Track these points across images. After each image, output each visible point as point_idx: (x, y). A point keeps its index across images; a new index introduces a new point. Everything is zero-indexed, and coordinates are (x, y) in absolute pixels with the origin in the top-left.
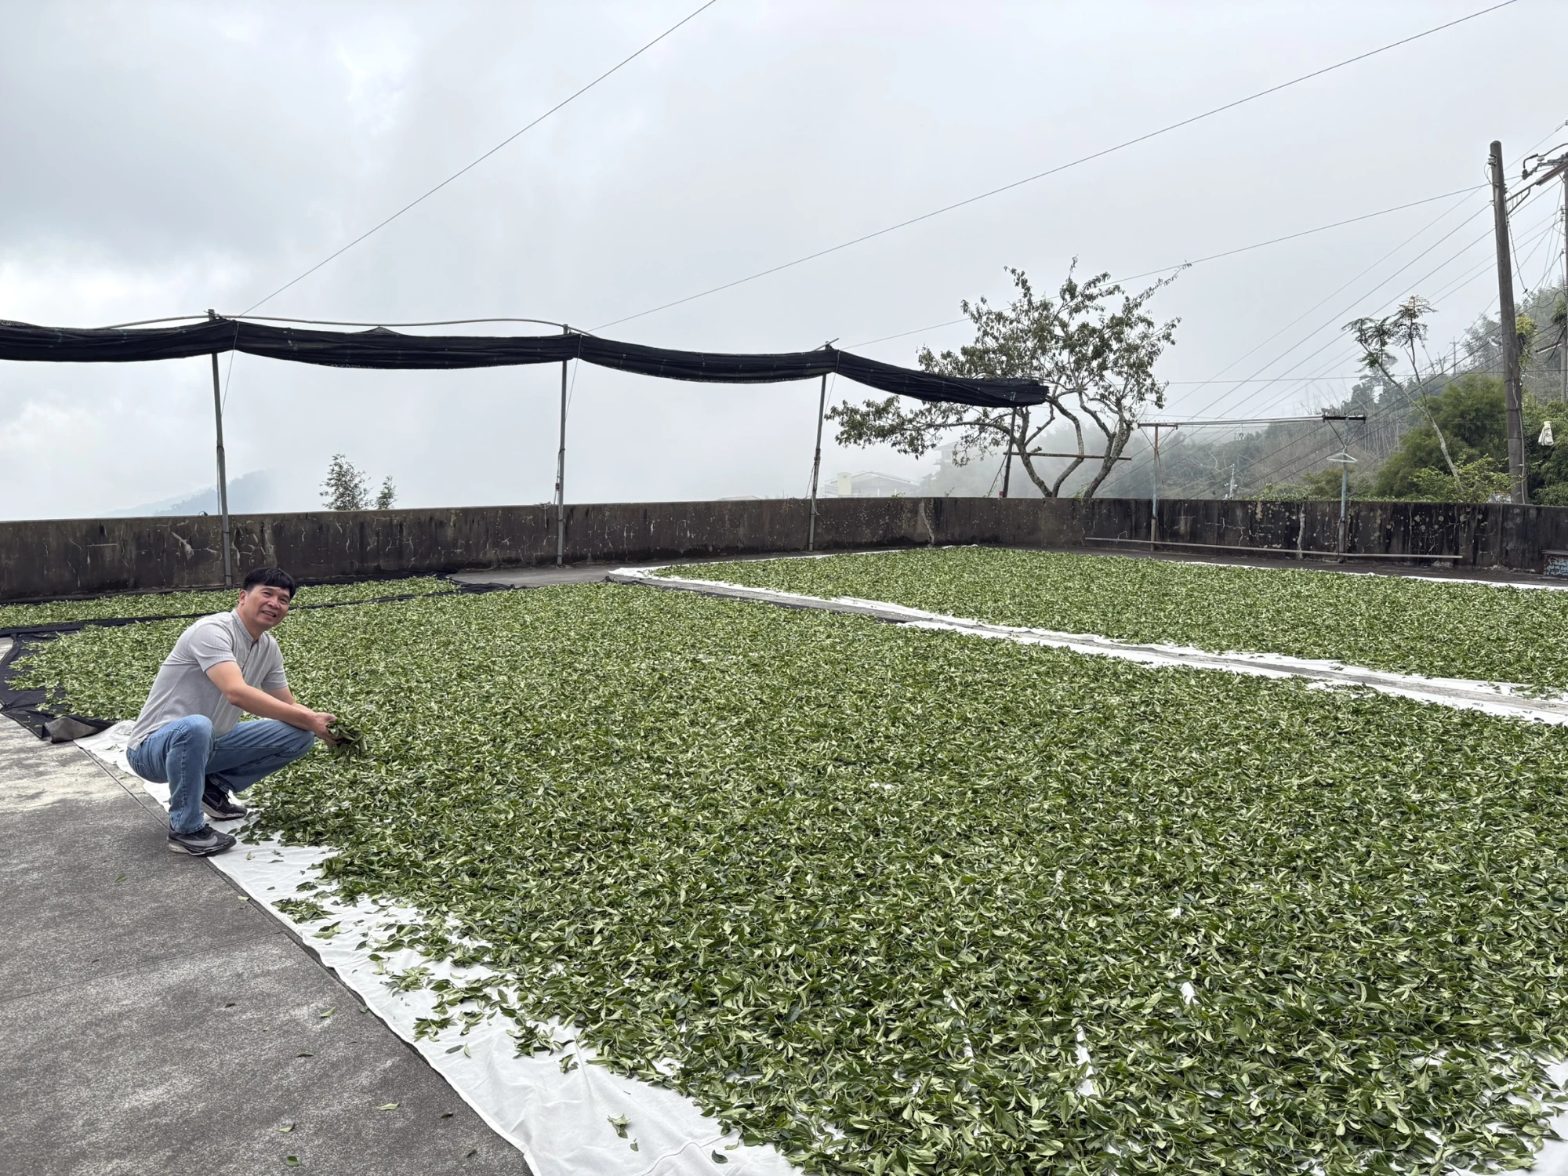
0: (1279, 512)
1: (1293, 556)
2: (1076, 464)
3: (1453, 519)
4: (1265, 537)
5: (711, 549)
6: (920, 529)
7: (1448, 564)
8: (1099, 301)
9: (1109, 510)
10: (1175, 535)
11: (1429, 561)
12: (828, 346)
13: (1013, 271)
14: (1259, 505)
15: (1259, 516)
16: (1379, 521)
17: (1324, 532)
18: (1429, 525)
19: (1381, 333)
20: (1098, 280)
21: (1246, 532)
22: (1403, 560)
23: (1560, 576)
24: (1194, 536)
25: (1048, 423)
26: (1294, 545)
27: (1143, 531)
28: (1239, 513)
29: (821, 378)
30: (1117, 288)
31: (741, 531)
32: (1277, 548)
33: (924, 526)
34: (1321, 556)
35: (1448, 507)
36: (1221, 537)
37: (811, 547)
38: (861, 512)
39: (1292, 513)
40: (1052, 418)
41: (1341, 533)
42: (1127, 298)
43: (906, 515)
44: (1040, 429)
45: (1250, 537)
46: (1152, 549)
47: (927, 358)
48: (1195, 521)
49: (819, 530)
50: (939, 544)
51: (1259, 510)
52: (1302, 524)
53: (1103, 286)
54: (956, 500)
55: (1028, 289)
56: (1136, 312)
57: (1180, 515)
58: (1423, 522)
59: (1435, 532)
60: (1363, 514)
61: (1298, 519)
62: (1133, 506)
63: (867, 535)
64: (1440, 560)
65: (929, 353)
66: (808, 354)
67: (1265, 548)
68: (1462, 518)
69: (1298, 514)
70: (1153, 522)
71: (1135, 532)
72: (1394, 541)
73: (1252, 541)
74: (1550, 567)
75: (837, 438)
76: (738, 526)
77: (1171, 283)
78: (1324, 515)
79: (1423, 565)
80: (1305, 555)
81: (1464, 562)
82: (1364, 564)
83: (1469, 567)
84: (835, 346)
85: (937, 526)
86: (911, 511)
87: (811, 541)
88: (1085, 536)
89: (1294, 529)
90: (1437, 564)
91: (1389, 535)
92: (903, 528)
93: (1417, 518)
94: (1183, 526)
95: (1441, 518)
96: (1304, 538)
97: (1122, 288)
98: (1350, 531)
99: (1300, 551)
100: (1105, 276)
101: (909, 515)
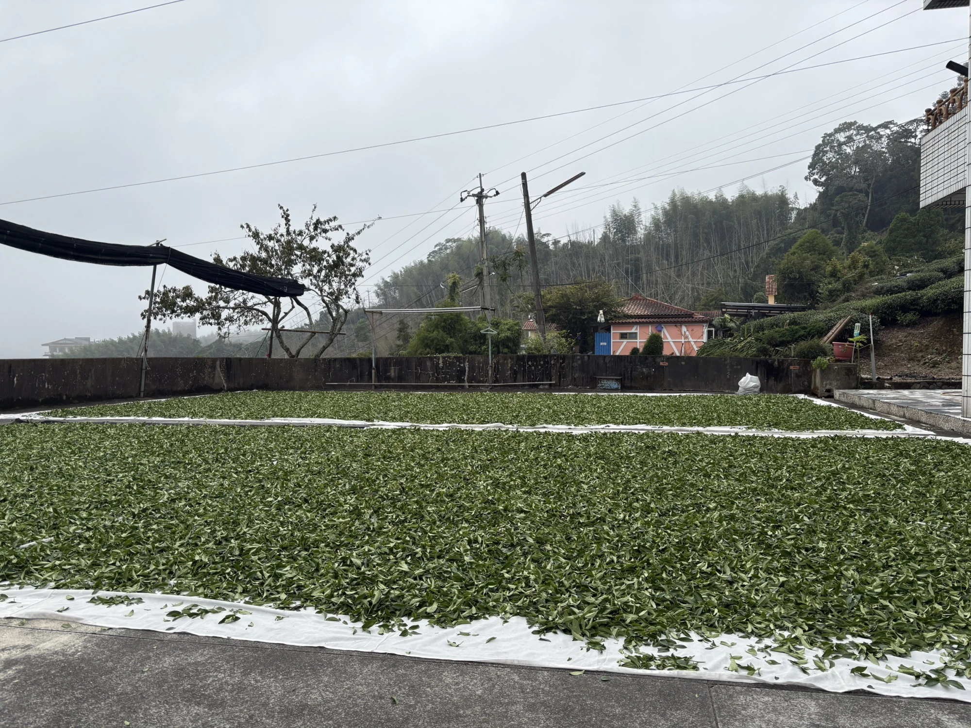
0: (453, 362)
1: (463, 387)
2: (312, 337)
3: (547, 363)
4: (445, 377)
5: (64, 397)
6: (217, 380)
7: (547, 387)
8: (329, 234)
9: (341, 365)
10: (388, 379)
11: (537, 386)
12: (158, 244)
13: (281, 208)
14: (441, 359)
15: (441, 365)
16: (510, 365)
17: (480, 372)
18: (536, 366)
20: (331, 220)
21: (433, 375)
22: (524, 385)
23: (605, 389)
24: (400, 378)
25: (291, 310)
26: (463, 381)
27: (366, 378)
28: (429, 363)
29: (153, 266)
30: (340, 226)
31: (89, 383)
32: (453, 383)
33: (220, 378)
34: (479, 386)
35: (545, 356)
36: (418, 378)
37: (142, 394)
38: (177, 368)
39: (460, 363)
40: (293, 307)
41: (490, 372)
42: (348, 234)
43: (207, 370)
44: (286, 314)
45: (436, 377)
46: (373, 388)
47: (218, 260)
48: (400, 370)
49: (148, 382)
50: (232, 390)
51: (441, 362)
52: (467, 369)
53: (333, 224)
54: (240, 359)
55: (289, 221)
56: (351, 244)
57: (390, 366)
58: (533, 365)
59: (539, 370)
60: (501, 361)
61: (464, 366)
62: (358, 362)
63: (181, 385)
64: (543, 384)
65: (218, 256)
66: (150, 248)
67: (446, 383)
68: (552, 362)
69: (464, 363)
70: (373, 371)
71: (360, 378)
72: (518, 376)
73: (437, 380)
74: (600, 385)
76: (87, 379)
77: (371, 228)
78: (479, 363)
79: (534, 387)
80: (470, 386)
81: (554, 385)
82: (505, 388)
83: (557, 388)
85: (228, 378)
86: (211, 367)
87: (142, 389)
88: (325, 382)
89: (462, 371)
90: (541, 387)
91: (515, 373)
92: (206, 379)
93: (530, 363)
94: (393, 373)
95: (542, 363)
96: (468, 376)
97: (344, 227)
98: (495, 371)
99: (467, 384)
100: (335, 218)
101: (210, 370)
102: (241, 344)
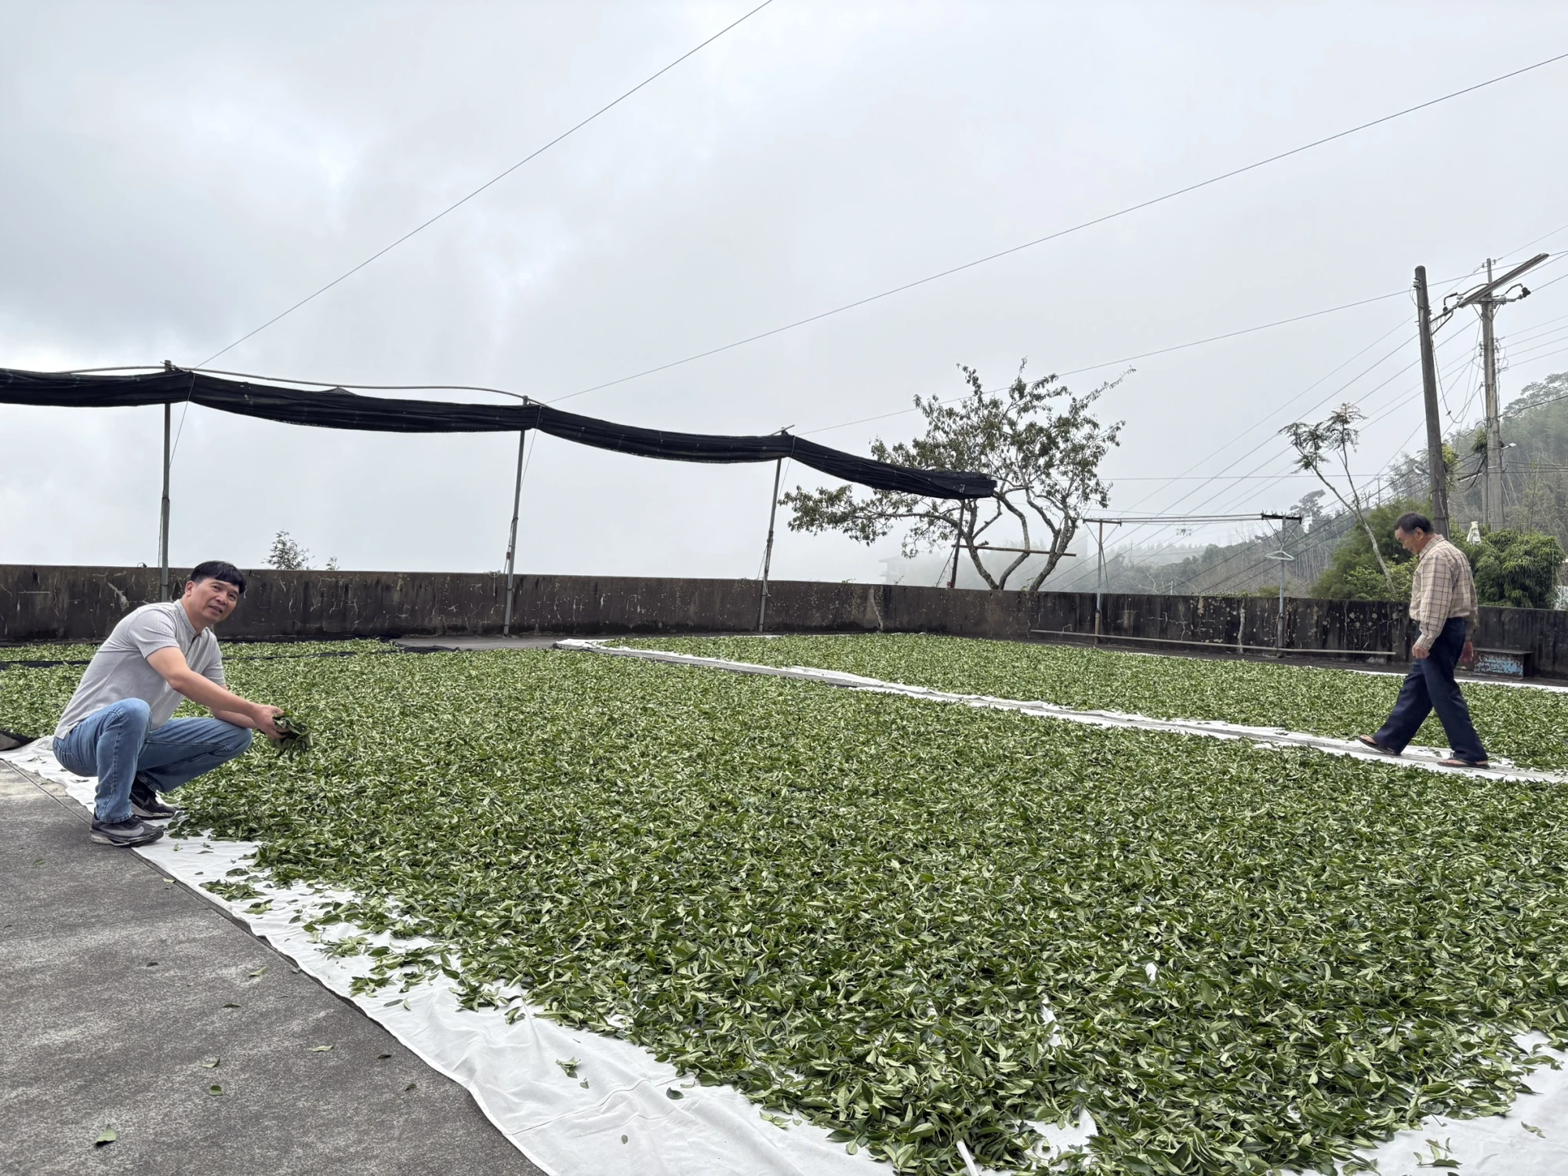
0: (1220, 607)
1: (1234, 650)
2: (1022, 559)
3: (1386, 616)
4: (1207, 632)
5: (660, 625)
6: (869, 615)
7: (1382, 661)
8: (1046, 402)
9: (1054, 604)
10: (1119, 629)
11: (1363, 658)
12: (783, 432)
13: (965, 369)
14: (1201, 601)
15: (1201, 611)
16: (1315, 618)
17: (1263, 627)
18: (1363, 622)
19: (1315, 437)
20: (1046, 380)
21: (1188, 626)
22: (1339, 655)
23: (1490, 673)
24: (1137, 629)
25: (995, 518)
26: (1234, 640)
27: (1087, 625)
28: (1181, 608)
29: (776, 462)
30: (1064, 389)
31: (692, 609)
32: (1219, 643)
33: (874, 612)
34: (1260, 651)
35: (1381, 605)
36: (1163, 632)
37: (761, 627)
38: (812, 596)
39: (1232, 609)
40: (1000, 514)
41: (1280, 628)
42: (1074, 399)
43: (855, 601)
44: (987, 524)
45: (1193, 632)
46: (1096, 642)
47: (880, 449)
48: (1138, 617)
49: (770, 612)
50: (888, 631)
51: (1200, 605)
52: (1242, 620)
53: (1051, 387)
54: (905, 588)
55: (979, 387)
56: (1083, 414)
57: (1123, 609)
58: (1357, 619)
59: (1369, 629)
60: (1300, 610)
61: (1239, 614)
62: (1077, 600)
63: (816, 619)
64: (1375, 656)
65: (881, 444)
66: (763, 438)
67: (1207, 643)
68: (1395, 616)
69: (1238, 609)
70: (1097, 615)
71: (1079, 625)
72: (1330, 638)
73: (1194, 636)
75: (790, 524)
76: (689, 604)
77: (1116, 386)
78: (1263, 611)
79: (1359, 660)
80: (1245, 650)
81: (1397, 658)
82: (1303, 658)
84: (790, 432)
85: (886, 613)
86: (861, 598)
87: (762, 622)
88: (1031, 628)
89: (1234, 624)
90: (1371, 660)
91: (1325, 631)
92: (853, 613)
93: (1352, 615)
94: (1126, 620)
95: (1375, 616)
96: (1244, 633)
97: (1069, 390)
98: (1289, 627)
99: (1241, 646)
100: (1053, 377)
101: (859, 601)
102: (1148, 568)
